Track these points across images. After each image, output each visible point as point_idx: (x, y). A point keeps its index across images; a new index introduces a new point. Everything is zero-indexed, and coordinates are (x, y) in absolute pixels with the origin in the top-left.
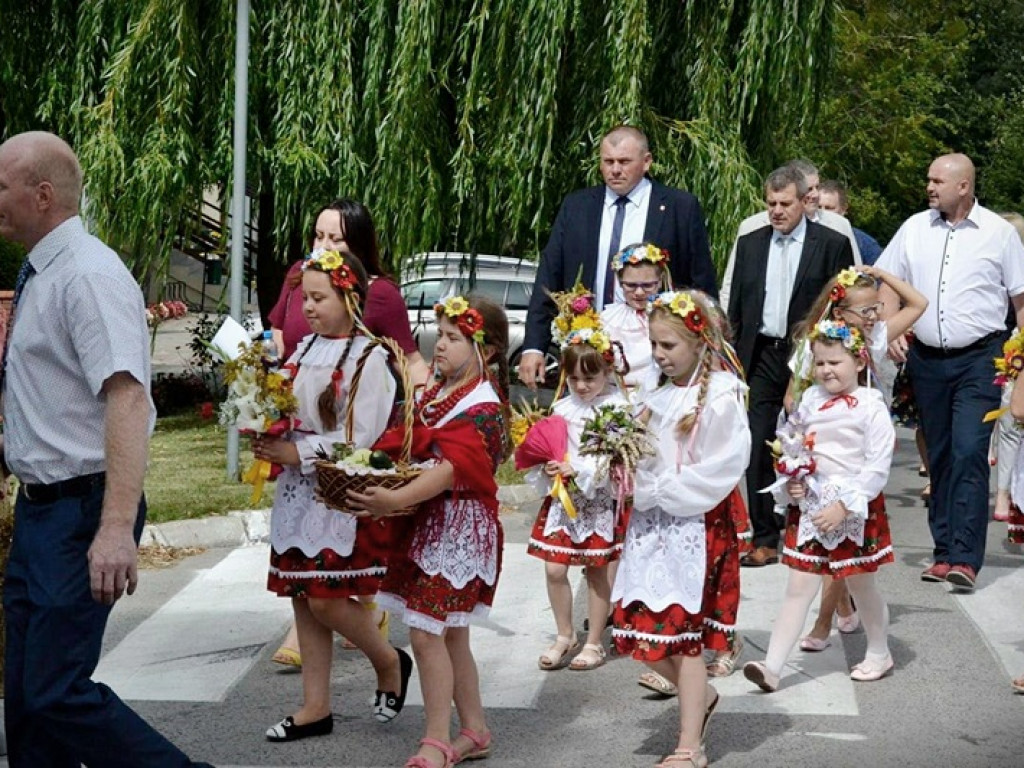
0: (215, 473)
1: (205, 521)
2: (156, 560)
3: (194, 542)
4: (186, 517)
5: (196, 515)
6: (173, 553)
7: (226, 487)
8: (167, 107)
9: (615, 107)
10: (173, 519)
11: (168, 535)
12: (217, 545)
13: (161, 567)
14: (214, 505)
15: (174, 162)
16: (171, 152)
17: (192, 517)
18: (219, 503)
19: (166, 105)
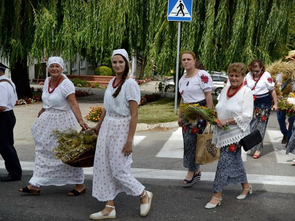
0: (172, 113)
1: (173, 123)
2: (165, 130)
3: (171, 126)
4: (169, 122)
5: (171, 121)
6: (168, 129)
7: (174, 116)
8: (166, 44)
9: (247, 44)
10: (167, 122)
11: (167, 125)
12: (175, 127)
13: (166, 131)
14: (174, 119)
15: (167, 54)
16: (167, 52)
17: (170, 122)
18: (175, 119)
19: (166, 43)
